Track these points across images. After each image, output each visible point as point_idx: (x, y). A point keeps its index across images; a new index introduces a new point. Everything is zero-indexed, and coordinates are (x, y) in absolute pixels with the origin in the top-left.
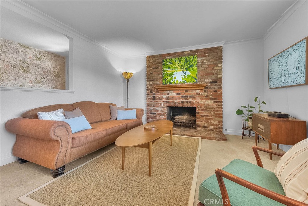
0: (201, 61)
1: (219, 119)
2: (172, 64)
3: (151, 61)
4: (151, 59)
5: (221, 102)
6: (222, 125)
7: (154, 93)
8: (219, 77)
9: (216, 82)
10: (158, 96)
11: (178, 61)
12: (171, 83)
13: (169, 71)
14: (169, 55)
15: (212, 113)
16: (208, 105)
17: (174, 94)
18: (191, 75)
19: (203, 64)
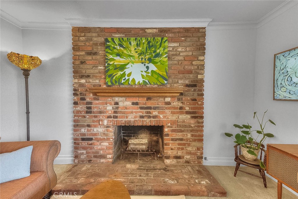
0: (174, 48)
1: (197, 144)
2: (123, 48)
3: (81, 38)
4: (83, 34)
5: (202, 117)
6: (202, 153)
7: (88, 100)
8: (200, 77)
9: (195, 86)
10: (97, 105)
11: (135, 43)
12: (122, 84)
13: (119, 61)
14: (118, 30)
15: (189, 136)
16: (184, 122)
17: (128, 103)
18: (158, 71)
19: (176, 55)
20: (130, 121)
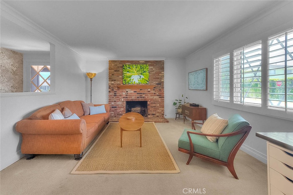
0: (151, 68)
1: (162, 109)
2: (130, 69)
3: (112, 65)
4: (113, 63)
5: (163, 97)
6: (164, 113)
7: (115, 90)
8: (162, 80)
9: (160, 84)
10: (119, 93)
11: (135, 67)
12: (130, 84)
13: (128, 74)
14: (128, 62)
15: (158, 105)
16: (156, 99)
17: (132, 92)
18: (145, 78)
19: (152, 71)
20: (132, 100)
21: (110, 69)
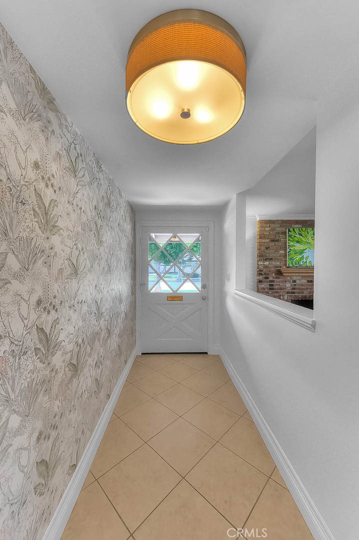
2: (302, 236)
3: (267, 229)
4: (268, 225)
7: (271, 279)
10: (278, 283)
11: (312, 232)
12: (301, 266)
13: (298, 247)
14: (297, 222)
17: (304, 281)
20: (306, 297)
21: (261, 236)
